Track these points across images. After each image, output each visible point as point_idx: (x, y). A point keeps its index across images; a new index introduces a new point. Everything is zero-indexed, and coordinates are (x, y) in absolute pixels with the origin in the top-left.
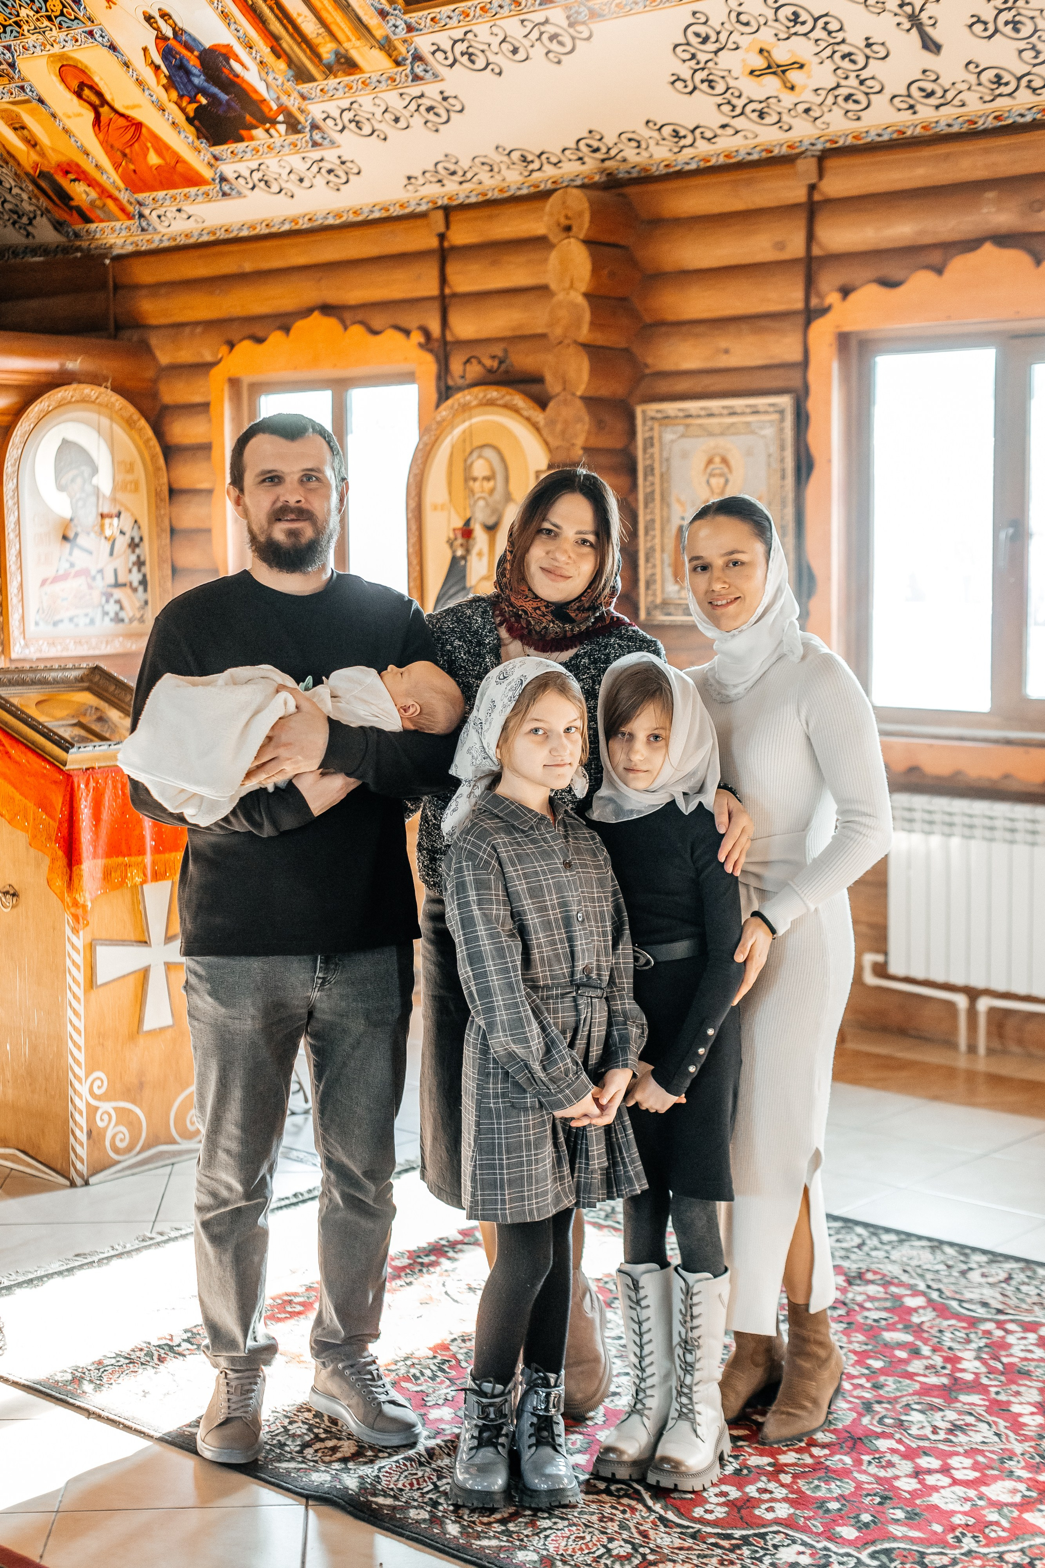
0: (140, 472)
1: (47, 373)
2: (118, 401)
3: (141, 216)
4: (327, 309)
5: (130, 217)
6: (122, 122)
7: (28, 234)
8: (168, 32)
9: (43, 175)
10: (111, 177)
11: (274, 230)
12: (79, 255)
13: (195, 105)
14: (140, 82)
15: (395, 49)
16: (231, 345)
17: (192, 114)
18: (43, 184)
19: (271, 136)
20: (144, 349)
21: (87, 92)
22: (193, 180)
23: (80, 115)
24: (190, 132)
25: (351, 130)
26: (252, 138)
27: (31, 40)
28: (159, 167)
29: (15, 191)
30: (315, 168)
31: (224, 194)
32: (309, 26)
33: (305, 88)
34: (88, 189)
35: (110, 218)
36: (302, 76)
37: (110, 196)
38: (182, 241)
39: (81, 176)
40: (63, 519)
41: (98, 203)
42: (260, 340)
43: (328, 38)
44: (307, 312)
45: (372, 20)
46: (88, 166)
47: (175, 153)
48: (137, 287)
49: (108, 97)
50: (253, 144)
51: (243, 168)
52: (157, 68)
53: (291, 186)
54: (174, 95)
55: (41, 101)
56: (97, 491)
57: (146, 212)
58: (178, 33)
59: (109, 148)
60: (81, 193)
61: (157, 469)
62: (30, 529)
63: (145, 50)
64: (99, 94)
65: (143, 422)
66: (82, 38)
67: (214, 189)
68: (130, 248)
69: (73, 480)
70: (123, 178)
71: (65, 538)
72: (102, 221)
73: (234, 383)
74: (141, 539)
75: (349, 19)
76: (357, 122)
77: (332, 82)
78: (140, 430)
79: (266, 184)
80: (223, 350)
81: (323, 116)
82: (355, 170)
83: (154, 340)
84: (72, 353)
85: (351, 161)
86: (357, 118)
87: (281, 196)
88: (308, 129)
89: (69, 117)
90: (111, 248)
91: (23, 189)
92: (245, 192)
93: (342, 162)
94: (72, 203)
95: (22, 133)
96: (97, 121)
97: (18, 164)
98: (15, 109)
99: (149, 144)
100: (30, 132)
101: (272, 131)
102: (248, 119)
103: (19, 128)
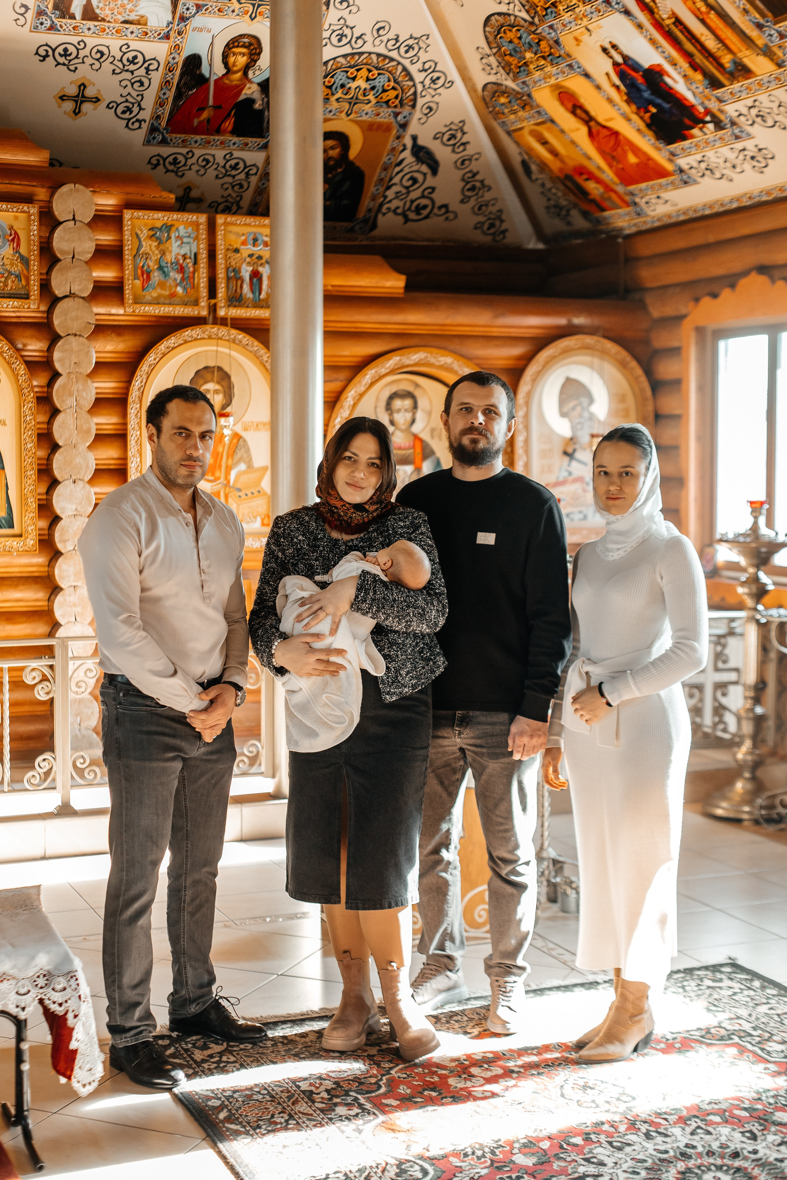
0: (631, 401)
1: (556, 327)
2: (611, 347)
3: (635, 204)
4: (763, 269)
5: (628, 205)
6: (605, 132)
7: (569, 224)
8: (620, 60)
9: (568, 177)
10: (609, 175)
11: (727, 208)
12: (603, 236)
13: (649, 114)
14: (610, 100)
15: (775, 54)
16: (697, 300)
17: (649, 121)
18: (569, 184)
19: (706, 134)
20: (642, 306)
21: (579, 111)
22: (662, 173)
23: (577, 130)
25: (759, 124)
26: (692, 137)
27: (537, 75)
28: (638, 165)
29: (554, 191)
30: (741, 157)
31: (685, 183)
32: (711, 43)
33: (719, 92)
34: (597, 186)
35: (617, 207)
36: (715, 84)
37: (612, 190)
38: (666, 221)
39: (591, 176)
40: (564, 438)
41: (606, 195)
42: (715, 296)
43: (726, 52)
44: (748, 272)
45: (753, 33)
46: (592, 168)
47: (645, 154)
48: (638, 259)
49: (593, 113)
50: (694, 141)
51: (692, 160)
52: (617, 88)
53: (729, 172)
54: (634, 107)
55: (552, 121)
56: (592, 417)
57: (637, 200)
58: (626, 58)
59: (602, 152)
60: (593, 189)
61: (645, 399)
62: (536, 446)
63: (607, 74)
64: (586, 112)
65: (634, 364)
66: (566, 70)
67: (676, 178)
68: (633, 230)
69: (574, 409)
70: (617, 174)
71: (565, 453)
72: (611, 209)
73: (700, 331)
75: (737, 34)
76: (762, 116)
77: (736, 86)
78: (631, 371)
79: (711, 170)
80: (692, 304)
81: (737, 114)
82: (770, 156)
83: (649, 299)
84: (579, 312)
85: (766, 149)
86: (761, 113)
87: (722, 181)
88: (729, 126)
89: (573, 131)
90: (621, 229)
91: (557, 189)
92: (699, 180)
93: (760, 150)
94: (591, 197)
95: (547, 146)
96: (591, 134)
97: (551, 170)
98: (539, 128)
99: (627, 148)
100: (552, 146)
101: (705, 130)
102: (687, 121)
103: (544, 143)
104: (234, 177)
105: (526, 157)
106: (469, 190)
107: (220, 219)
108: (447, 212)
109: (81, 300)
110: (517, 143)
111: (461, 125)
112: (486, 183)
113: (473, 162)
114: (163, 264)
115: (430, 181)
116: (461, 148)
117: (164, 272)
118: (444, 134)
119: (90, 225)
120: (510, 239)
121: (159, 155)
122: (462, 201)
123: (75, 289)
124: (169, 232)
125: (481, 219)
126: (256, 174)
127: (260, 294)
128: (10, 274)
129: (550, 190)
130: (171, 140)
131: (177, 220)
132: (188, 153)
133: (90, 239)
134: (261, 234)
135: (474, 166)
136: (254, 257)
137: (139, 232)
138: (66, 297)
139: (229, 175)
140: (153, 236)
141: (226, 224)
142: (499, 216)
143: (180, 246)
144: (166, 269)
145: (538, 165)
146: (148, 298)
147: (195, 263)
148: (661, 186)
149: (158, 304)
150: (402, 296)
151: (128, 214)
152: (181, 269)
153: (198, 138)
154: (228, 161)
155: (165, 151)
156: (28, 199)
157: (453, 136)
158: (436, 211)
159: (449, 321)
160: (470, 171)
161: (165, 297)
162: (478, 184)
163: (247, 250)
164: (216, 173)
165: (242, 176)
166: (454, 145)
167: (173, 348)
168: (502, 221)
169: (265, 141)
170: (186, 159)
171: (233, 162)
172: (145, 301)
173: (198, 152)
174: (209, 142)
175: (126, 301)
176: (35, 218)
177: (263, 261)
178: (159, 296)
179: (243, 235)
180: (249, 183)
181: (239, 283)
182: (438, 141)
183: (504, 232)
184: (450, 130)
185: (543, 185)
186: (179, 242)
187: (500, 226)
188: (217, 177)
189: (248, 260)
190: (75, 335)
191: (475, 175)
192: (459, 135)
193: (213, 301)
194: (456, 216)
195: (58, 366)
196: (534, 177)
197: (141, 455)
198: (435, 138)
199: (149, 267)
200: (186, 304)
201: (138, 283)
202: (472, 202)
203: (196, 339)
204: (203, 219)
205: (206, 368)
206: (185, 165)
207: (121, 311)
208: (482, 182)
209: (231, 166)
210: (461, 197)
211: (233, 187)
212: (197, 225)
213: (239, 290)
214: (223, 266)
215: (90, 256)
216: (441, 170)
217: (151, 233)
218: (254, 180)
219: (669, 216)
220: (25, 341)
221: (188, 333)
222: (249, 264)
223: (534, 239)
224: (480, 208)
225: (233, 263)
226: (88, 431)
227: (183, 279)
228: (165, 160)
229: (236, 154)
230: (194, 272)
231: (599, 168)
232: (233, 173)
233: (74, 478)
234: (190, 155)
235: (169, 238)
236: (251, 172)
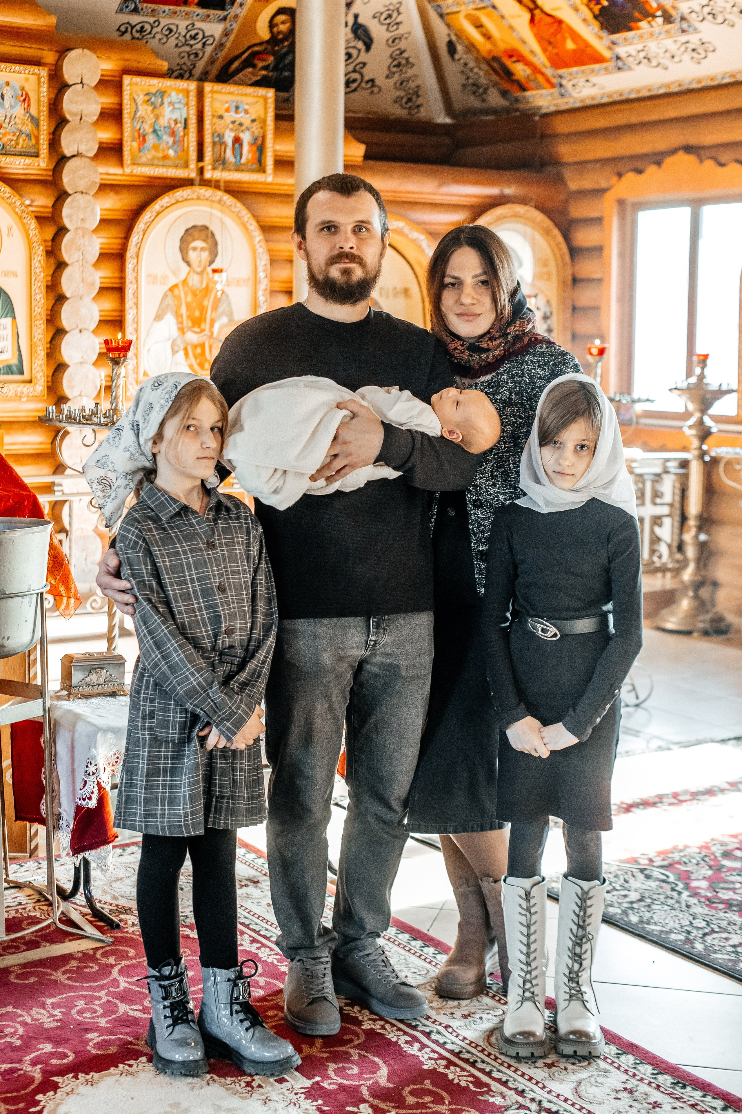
0: (552, 266)
1: (491, 197)
2: (539, 216)
3: (561, 85)
4: (689, 149)
5: (553, 86)
6: (549, 20)
7: (483, 101)
9: (495, 59)
10: (540, 59)
11: (654, 93)
12: (518, 114)
13: (599, 7)
16: (620, 175)
17: (597, 12)
18: (494, 64)
19: (652, 27)
20: (560, 180)
22: (597, 59)
23: (519, 16)
24: (595, 26)
25: (708, 21)
26: (638, 28)
28: (574, 51)
29: (476, 70)
30: (683, 48)
31: (619, 69)
34: (525, 68)
35: (540, 87)
37: (540, 72)
38: (589, 102)
39: (521, 58)
41: (532, 77)
42: (640, 172)
44: (674, 151)
46: (524, 51)
47: (584, 41)
48: (556, 136)
50: (639, 32)
51: (632, 49)
53: (666, 61)
55: (494, 7)
57: (564, 82)
59: (540, 38)
60: (520, 70)
61: (565, 264)
64: (534, 1)
65: (556, 232)
67: (611, 65)
68: (553, 109)
70: (550, 59)
72: (533, 89)
73: (621, 203)
74: (551, 313)
76: (714, 15)
78: (554, 237)
79: (649, 60)
80: (615, 179)
81: (690, 11)
82: (712, 49)
83: (568, 174)
84: (509, 182)
85: (709, 43)
86: (713, 12)
87: (659, 69)
88: (678, 20)
89: (513, 17)
90: (539, 108)
91: (481, 69)
92: (634, 67)
93: (703, 44)
94: (514, 78)
95: (481, 29)
96: (532, 20)
97: (478, 51)
98: (477, 13)
99: (567, 35)
100: (486, 29)
101: (653, 23)
102: (636, 14)
103: (479, 26)
104: (191, 46)
105: (454, 38)
106: (395, 66)
107: (208, 87)
108: (373, 86)
109: (87, 160)
110: (448, 25)
111: (398, 6)
112: (411, 60)
113: (403, 41)
114: (157, 128)
115: (364, 57)
116: (395, 27)
117: (158, 136)
118: (382, 14)
119: (96, 87)
120: (423, 114)
121: (128, 23)
122: (387, 77)
123: (83, 149)
124: (162, 97)
125: (401, 93)
126: (212, 44)
127: (241, 158)
128: (21, 133)
129: (472, 69)
130: (142, 9)
131: (170, 87)
132: (154, 22)
133: (96, 102)
134: (242, 102)
135: (402, 45)
136: (237, 123)
137: (136, 97)
138: (73, 156)
139: (188, 45)
140: (148, 100)
141: (212, 92)
142: (417, 92)
143: (172, 111)
144: (159, 133)
145: (466, 46)
146: (144, 160)
147: (186, 127)
148: (593, 71)
149: (152, 165)
150: (361, 164)
151: (127, 80)
152: (173, 134)
153: (166, 8)
154: (189, 31)
155: (134, 19)
156: (37, 63)
157: (390, 16)
158: (363, 85)
159: (402, 188)
160: (399, 49)
161: (158, 158)
162: (403, 62)
163: (232, 116)
164: (176, 42)
165: (200, 46)
166: (389, 24)
167: (167, 208)
168: (418, 96)
169: (225, 13)
170: (152, 28)
171: (193, 33)
172: (141, 162)
173: (164, 22)
174: (175, 13)
175: (125, 162)
176: (45, 79)
177: (244, 128)
178: (154, 158)
179: (227, 102)
180: (204, 52)
181: (223, 147)
182: (376, 20)
183: (418, 106)
184: (388, 10)
185: (466, 64)
186: (171, 108)
187: (416, 101)
188: (177, 46)
189: (231, 126)
190: (82, 193)
191: (402, 53)
192: (395, 15)
193: (201, 164)
194: (380, 91)
195: (67, 222)
196: (457, 57)
197: (137, 307)
198: (374, 17)
199: (144, 130)
200: (176, 166)
201: (135, 144)
202: (396, 77)
203: (186, 200)
204: (192, 86)
205: (194, 227)
206: (150, 33)
207: (119, 171)
208: (407, 59)
209: (191, 36)
210: (386, 72)
211: (189, 56)
212: (187, 92)
213: (222, 154)
214: (210, 131)
215: (96, 118)
216: (374, 47)
217: (147, 98)
218: (209, 49)
219: (593, 99)
220: (33, 197)
221: (180, 193)
222: (231, 130)
223: (442, 115)
224: (401, 84)
225: (218, 129)
226: (93, 284)
227: (174, 143)
228: (132, 28)
229: (198, 25)
230: (184, 137)
231: (532, 52)
232: (192, 42)
233: (80, 327)
234: (157, 24)
235: (162, 103)
236: (208, 42)
